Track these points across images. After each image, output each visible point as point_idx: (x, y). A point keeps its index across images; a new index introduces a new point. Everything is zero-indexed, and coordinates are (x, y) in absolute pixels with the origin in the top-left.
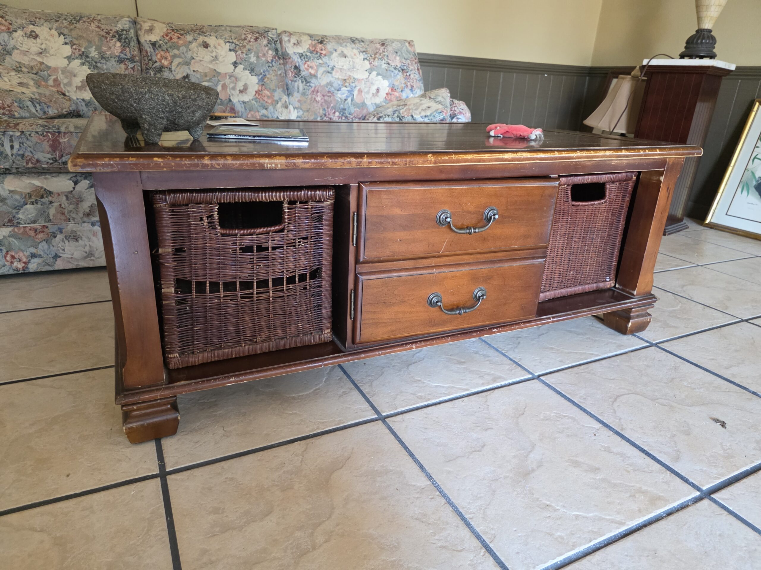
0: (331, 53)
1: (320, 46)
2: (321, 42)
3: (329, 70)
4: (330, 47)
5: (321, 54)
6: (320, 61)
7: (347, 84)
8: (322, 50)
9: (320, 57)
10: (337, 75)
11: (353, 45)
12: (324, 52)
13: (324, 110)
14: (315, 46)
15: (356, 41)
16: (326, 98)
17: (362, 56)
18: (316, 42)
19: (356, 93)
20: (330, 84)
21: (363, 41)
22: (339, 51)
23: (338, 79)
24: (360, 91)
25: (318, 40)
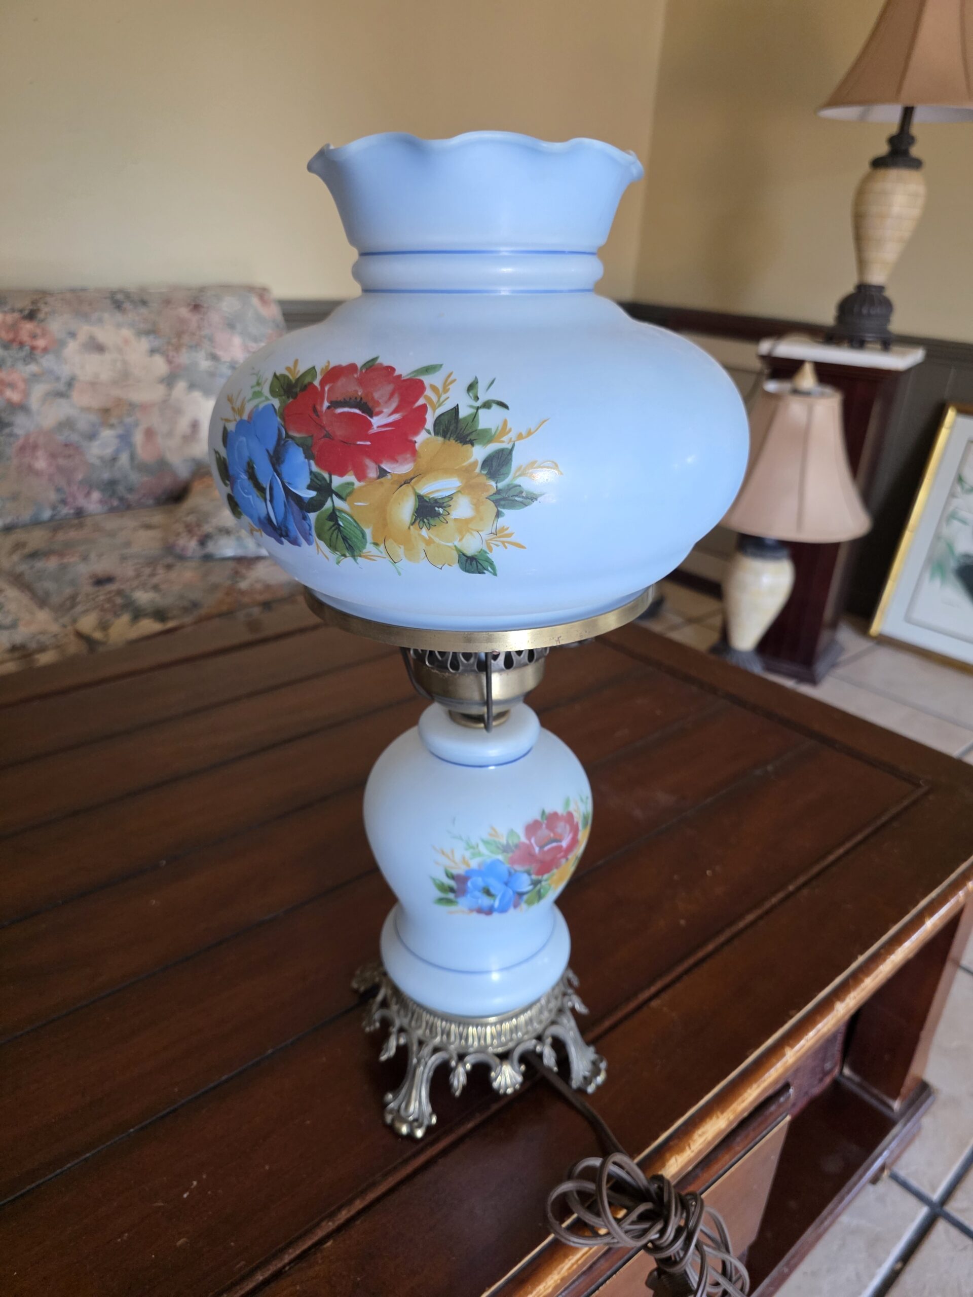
0: (62, 344)
1: (28, 326)
2: (31, 316)
3: (61, 387)
4: (56, 326)
5: (33, 348)
6: (33, 368)
7: (113, 420)
8: (34, 336)
9: (32, 355)
10: (81, 399)
11: (119, 317)
12: (41, 343)
13: (59, 490)
14: (14, 327)
15: (127, 305)
16: (61, 461)
17: (144, 344)
18: (16, 315)
19: (138, 438)
20: (68, 424)
21: (144, 303)
22: (82, 337)
23: (87, 409)
24: (150, 433)
25: (21, 311)
